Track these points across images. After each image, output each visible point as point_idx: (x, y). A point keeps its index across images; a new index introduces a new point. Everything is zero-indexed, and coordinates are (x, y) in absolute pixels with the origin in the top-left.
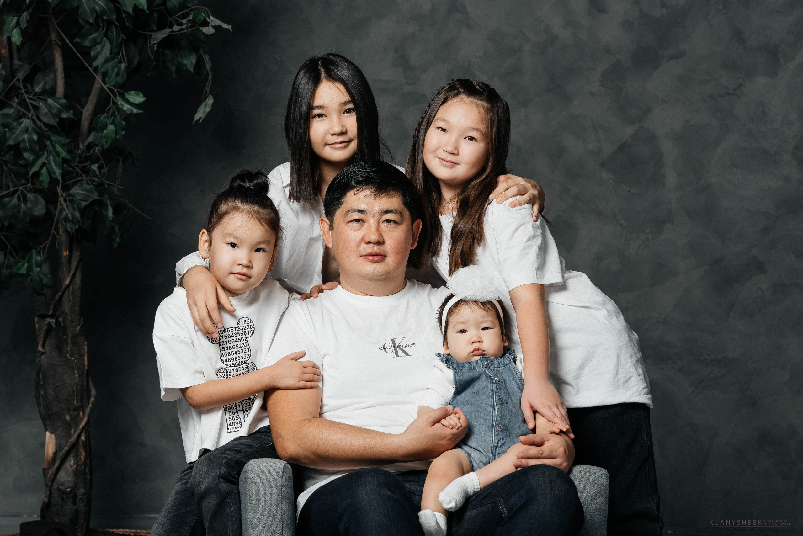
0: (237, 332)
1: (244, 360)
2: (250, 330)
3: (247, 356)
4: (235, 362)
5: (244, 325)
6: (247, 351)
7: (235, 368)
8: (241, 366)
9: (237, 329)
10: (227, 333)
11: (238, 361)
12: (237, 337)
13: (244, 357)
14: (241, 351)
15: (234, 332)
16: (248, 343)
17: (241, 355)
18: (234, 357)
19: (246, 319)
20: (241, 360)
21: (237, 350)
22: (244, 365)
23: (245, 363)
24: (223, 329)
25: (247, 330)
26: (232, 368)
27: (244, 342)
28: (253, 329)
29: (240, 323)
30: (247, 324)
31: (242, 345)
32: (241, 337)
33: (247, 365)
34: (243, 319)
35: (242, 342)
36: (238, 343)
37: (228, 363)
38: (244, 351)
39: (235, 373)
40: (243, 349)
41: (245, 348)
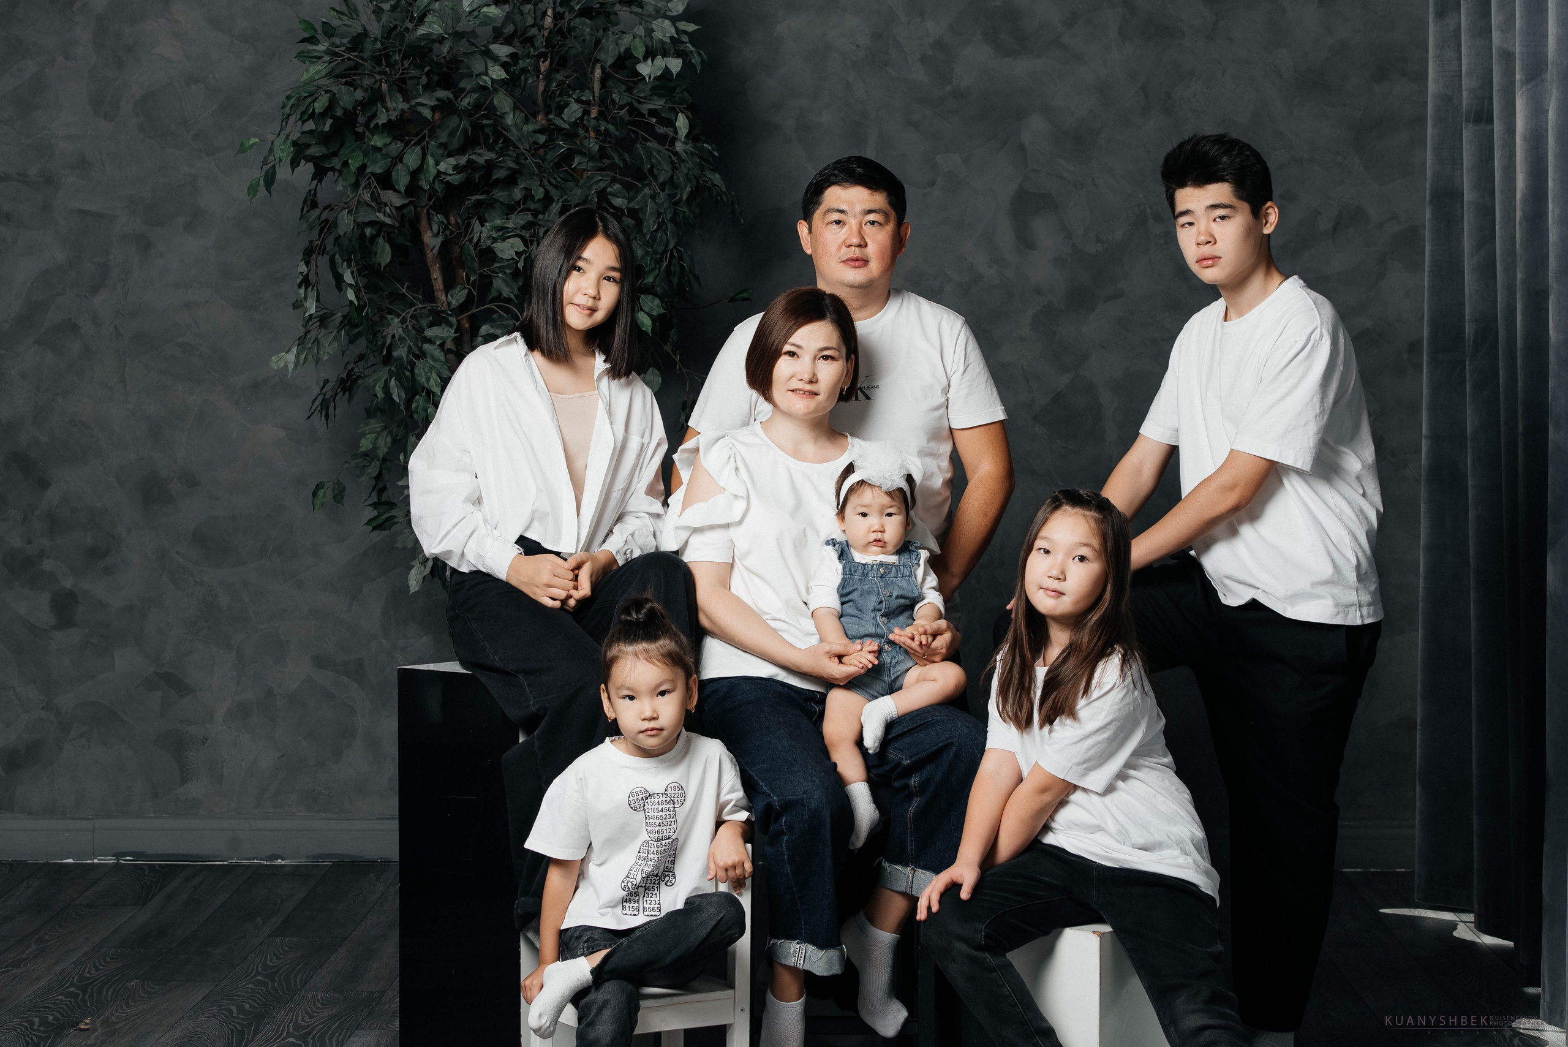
0: (664, 799)
1: (668, 834)
2: (679, 799)
3: (672, 830)
5: (673, 792)
6: (673, 823)
7: (656, 843)
8: (664, 842)
9: (665, 796)
10: (653, 800)
11: (661, 835)
12: (664, 806)
13: (668, 831)
14: (665, 824)
15: (660, 800)
16: (675, 815)
17: (664, 828)
18: (656, 829)
19: (677, 785)
20: (665, 834)
21: (661, 821)
22: (667, 841)
23: (669, 838)
24: (648, 794)
25: (676, 799)
26: (653, 843)
27: (671, 813)
28: (683, 798)
29: (669, 789)
30: (677, 791)
31: (668, 817)
32: (668, 806)
33: (671, 840)
34: (673, 785)
35: (668, 813)
36: (664, 813)
37: (651, 836)
38: (669, 823)
39: (656, 849)
40: (668, 820)
41: (671, 819)
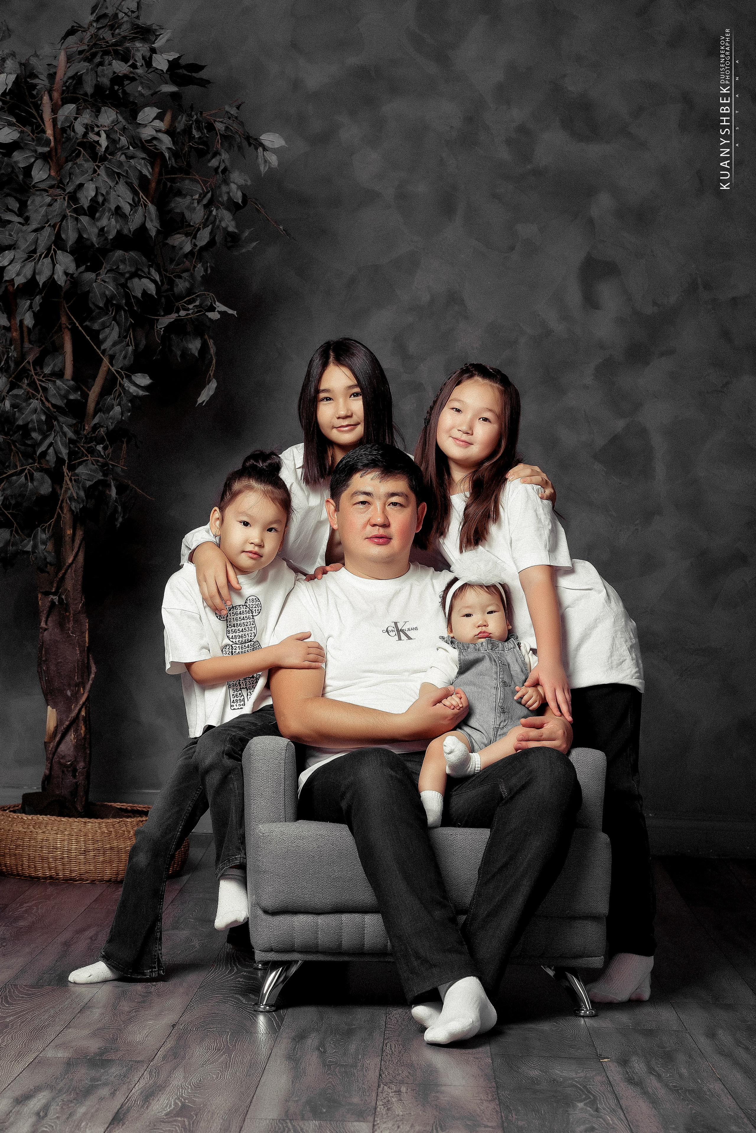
0: (244, 610)
1: (250, 638)
2: (257, 609)
3: (253, 635)
4: (241, 639)
5: (251, 603)
6: (253, 629)
7: (240, 645)
8: (247, 644)
9: (245, 607)
10: (236, 610)
11: (244, 639)
12: (245, 615)
13: (250, 635)
14: (247, 629)
15: (241, 610)
16: (254, 621)
17: (247, 633)
18: (240, 634)
19: (254, 598)
20: (247, 637)
21: (243, 628)
22: (249, 643)
23: (250, 641)
24: (231, 606)
25: (254, 609)
26: (237, 646)
27: (251, 620)
28: (260, 608)
29: (248, 601)
30: (254, 603)
31: (250, 623)
32: (248, 615)
33: (252, 643)
34: (251, 598)
35: (248, 620)
36: (245, 621)
37: (234, 640)
38: (250, 629)
39: (241, 650)
40: (250, 627)
41: (251, 626)
